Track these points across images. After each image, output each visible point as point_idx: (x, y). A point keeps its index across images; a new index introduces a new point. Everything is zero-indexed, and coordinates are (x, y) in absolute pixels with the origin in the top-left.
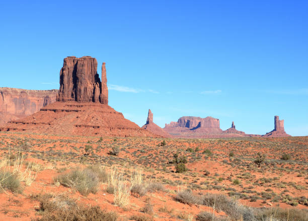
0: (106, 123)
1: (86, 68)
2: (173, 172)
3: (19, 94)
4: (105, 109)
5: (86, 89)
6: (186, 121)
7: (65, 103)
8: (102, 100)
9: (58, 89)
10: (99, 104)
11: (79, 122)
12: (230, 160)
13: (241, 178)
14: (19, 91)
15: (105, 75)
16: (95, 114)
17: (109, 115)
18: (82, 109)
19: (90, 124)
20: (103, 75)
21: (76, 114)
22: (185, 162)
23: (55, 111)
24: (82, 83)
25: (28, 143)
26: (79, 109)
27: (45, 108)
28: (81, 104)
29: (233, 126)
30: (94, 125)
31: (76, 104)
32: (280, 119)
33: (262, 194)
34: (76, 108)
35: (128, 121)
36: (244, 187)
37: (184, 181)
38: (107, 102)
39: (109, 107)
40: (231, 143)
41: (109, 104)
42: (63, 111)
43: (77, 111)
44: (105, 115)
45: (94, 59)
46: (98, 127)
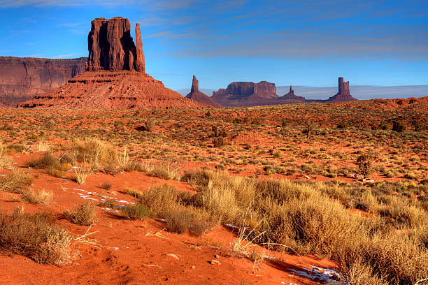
0: (144, 95)
1: (117, 30)
2: (209, 146)
3: (43, 65)
4: (142, 78)
5: (118, 55)
6: (237, 87)
7: (96, 73)
8: (138, 68)
9: (88, 56)
10: (134, 72)
11: (112, 94)
12: (276, 131)
13: (284, 150)
14: (43, 61)
15: (140, 38)
16: (130, 83)
17: (147, 84)
18: (116, 78)
19: (125, 95)
20: (138, 39)
21: (109, 85)
22: (224, 135)
23: (84, 82)
24: (113, 48)
25: (52, 121)
26: (112, 79)
27: (73, 79)
28: (115, 73)
29: (292, 91)
30: (129, 96)
31: (108, 73)
32: (345, 81)
33: (302, 166)
34: (108, 78)
35: (168, 90)
36: (284, 159)
37: (219, 157)
38: (143, 69)
39: (146, 75)
40: (284, 111)
41: (146, 72)
42: (93, 81)
43: (110, 81)
44: (142, 84)
45: (126, 20)
46: (135, 99)
